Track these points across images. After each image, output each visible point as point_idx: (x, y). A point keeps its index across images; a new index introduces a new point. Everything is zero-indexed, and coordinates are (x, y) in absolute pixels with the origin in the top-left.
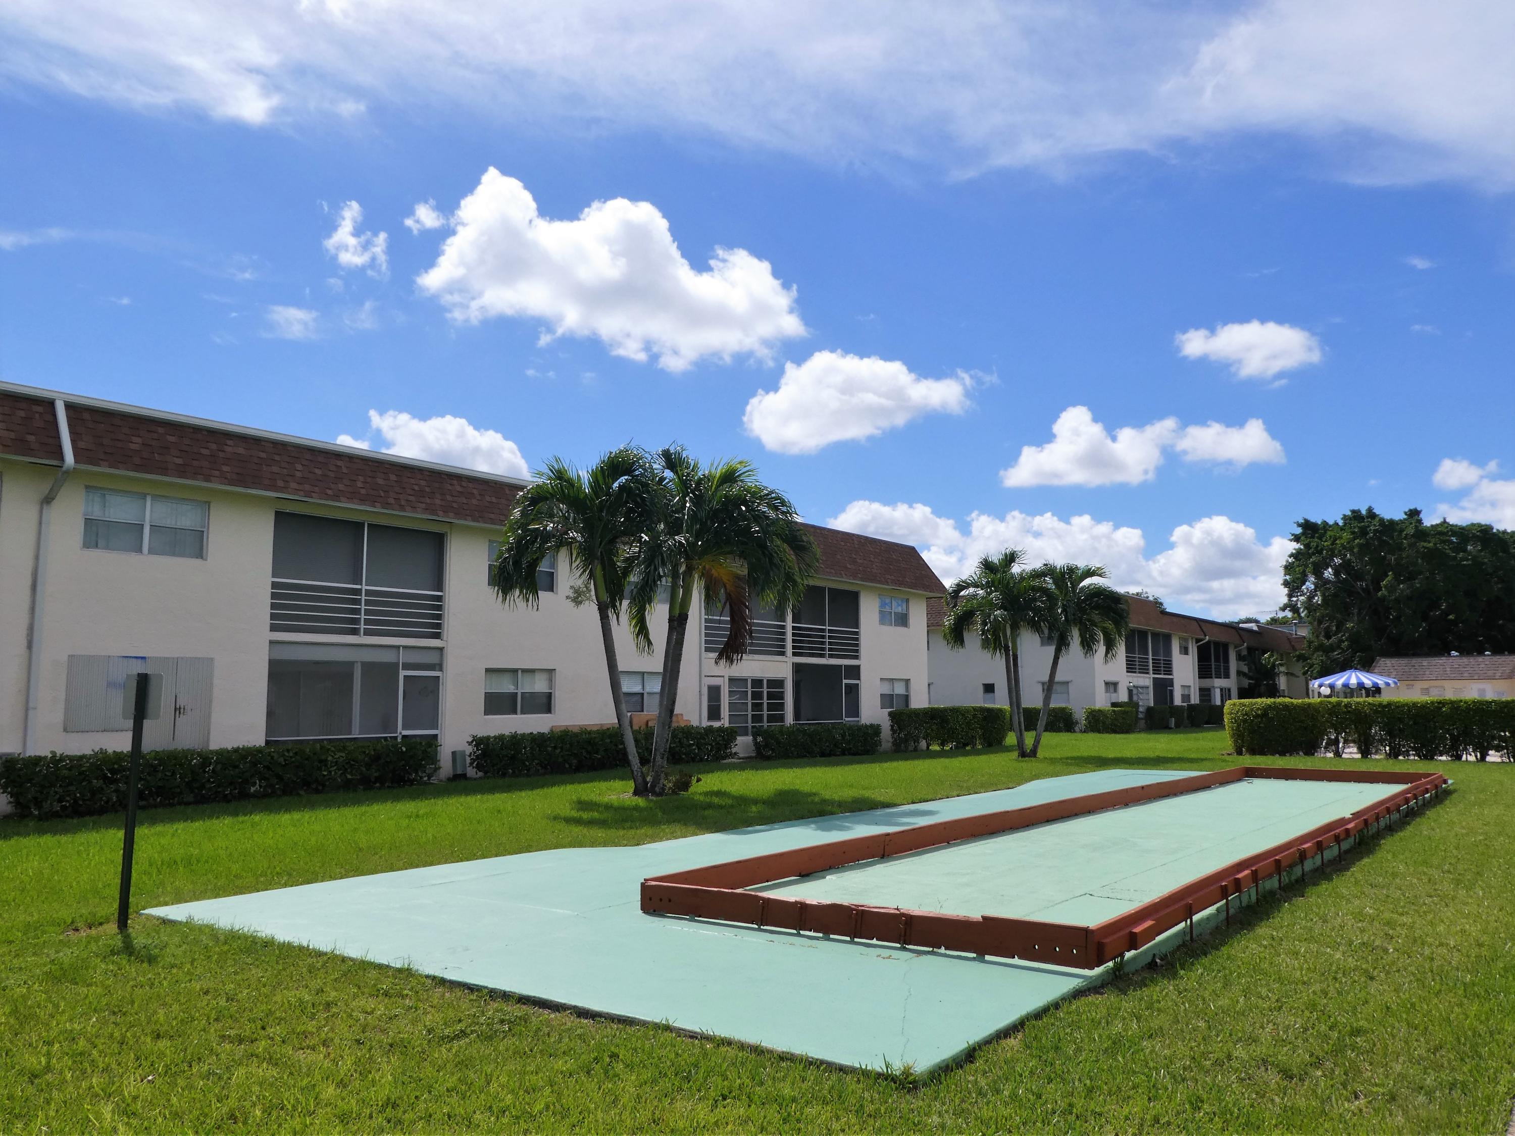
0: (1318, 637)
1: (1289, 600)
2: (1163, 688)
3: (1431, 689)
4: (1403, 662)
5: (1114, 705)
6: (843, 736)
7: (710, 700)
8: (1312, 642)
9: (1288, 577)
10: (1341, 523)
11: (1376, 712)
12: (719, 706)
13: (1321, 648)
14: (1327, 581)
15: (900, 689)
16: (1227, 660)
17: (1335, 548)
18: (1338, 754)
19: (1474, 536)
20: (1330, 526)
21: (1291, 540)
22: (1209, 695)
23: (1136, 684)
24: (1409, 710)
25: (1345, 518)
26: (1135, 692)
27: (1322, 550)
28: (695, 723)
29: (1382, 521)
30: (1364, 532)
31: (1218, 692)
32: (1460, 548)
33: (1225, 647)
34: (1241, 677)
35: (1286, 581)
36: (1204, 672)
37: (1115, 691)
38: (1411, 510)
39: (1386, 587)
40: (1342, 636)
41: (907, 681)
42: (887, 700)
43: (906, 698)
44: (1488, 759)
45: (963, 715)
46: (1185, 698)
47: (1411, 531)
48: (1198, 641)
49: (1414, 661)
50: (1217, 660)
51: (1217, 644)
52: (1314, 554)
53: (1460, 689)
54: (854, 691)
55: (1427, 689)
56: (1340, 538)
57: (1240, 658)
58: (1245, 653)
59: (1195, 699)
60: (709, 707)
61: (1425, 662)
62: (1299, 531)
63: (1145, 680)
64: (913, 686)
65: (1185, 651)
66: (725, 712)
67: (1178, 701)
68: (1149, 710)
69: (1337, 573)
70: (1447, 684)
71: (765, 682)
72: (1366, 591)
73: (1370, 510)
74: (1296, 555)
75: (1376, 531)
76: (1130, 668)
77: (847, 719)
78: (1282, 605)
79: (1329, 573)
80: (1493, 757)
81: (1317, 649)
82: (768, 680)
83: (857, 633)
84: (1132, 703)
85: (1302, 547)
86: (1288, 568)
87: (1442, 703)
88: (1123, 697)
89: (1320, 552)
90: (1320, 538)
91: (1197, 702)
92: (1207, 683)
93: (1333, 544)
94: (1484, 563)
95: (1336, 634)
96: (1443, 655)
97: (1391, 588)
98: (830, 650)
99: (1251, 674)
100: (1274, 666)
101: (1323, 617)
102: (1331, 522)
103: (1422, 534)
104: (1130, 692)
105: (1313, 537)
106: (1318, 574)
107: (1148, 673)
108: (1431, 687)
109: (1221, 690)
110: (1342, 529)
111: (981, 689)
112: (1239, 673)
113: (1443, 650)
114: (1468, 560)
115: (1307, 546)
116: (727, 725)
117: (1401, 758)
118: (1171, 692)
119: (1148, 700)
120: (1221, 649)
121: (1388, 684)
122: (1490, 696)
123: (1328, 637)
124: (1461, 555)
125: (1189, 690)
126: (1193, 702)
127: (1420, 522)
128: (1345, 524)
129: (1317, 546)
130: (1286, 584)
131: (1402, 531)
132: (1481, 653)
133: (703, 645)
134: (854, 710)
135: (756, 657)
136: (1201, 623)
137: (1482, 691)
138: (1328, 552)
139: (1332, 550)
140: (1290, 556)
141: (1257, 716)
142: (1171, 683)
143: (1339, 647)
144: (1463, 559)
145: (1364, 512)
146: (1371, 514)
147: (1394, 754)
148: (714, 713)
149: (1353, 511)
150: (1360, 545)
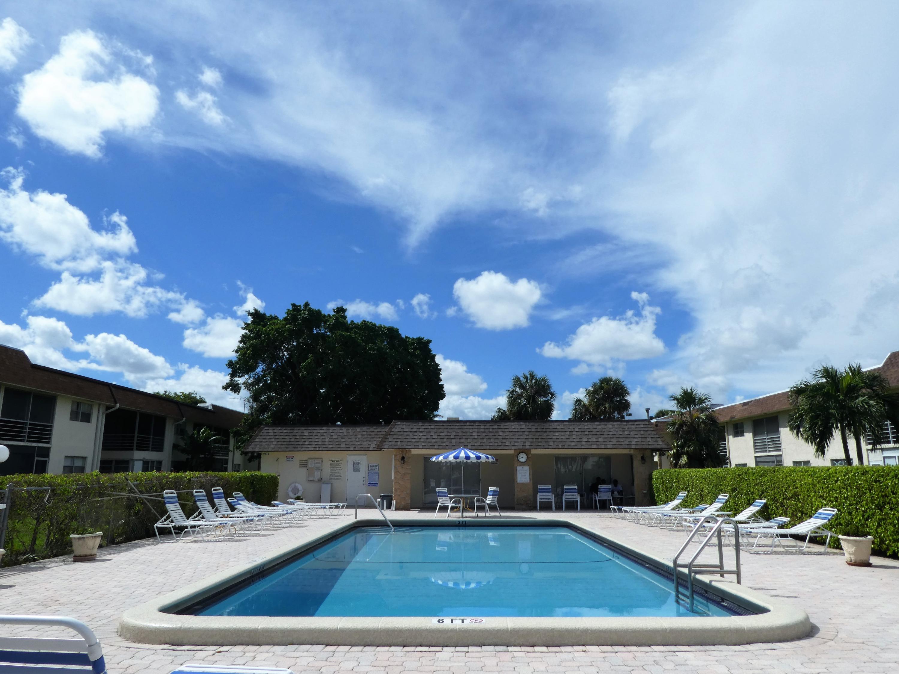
1: (232, 380)
10: (283, 316)
17: (273, 333)
20: (275, 318)
31: (139, 465)
33: (159, 419)
34: (180, 452)
36: (115, 442)
38: (338, 308)
39: (305, 367)
48: (108, 409)
50: (143, 431)
53: (337, 461)
62: (249, 319)
73: (307, 304)
78: (225, 384)
85: (249, 334)
92: (118, 453)
102: (277, 315)
105: (259, 324)
108: (310, 459)
109: (145, 463)
110: (283, 322)
112: (175, 447)
114: (374, 350)
120: (151, 420)
124: (370, 345)
128: (287, 317)
129: (260, 332)
136: (113, 389)
138: (265, 336)
144: (370, 349)
145: (302, 306)
146: (307, 308)
149: (294, 306)
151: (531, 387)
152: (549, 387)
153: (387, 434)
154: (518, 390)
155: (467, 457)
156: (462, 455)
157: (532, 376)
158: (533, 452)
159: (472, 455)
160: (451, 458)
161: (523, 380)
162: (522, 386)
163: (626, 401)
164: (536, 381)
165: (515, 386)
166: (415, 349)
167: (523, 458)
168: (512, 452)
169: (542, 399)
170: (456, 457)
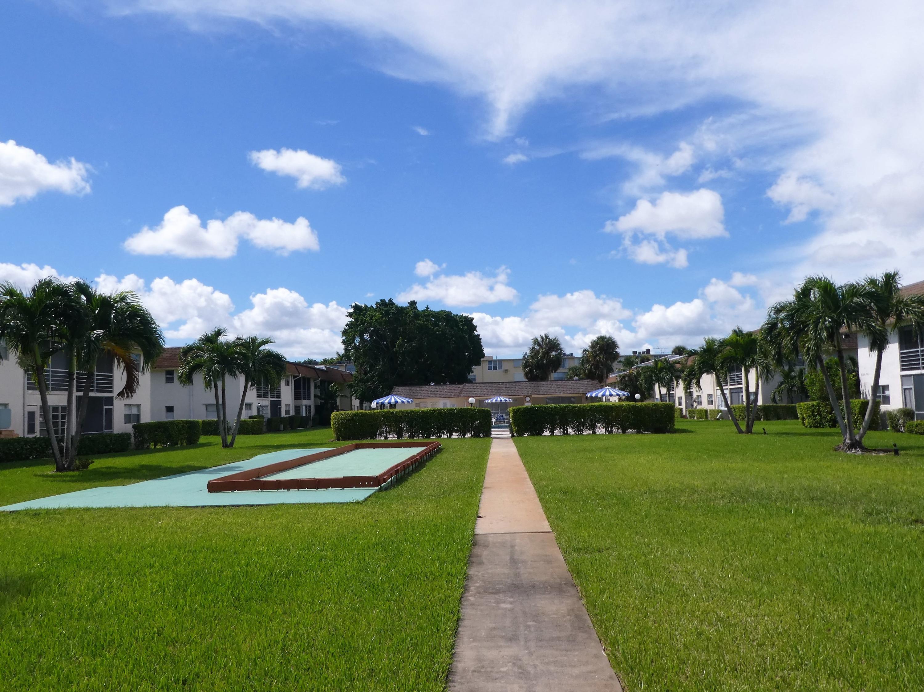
0: (360, 374)
1: (345, 352)
2: (276, 406)
3: (421, 404)
4: (408, 388)
5: (250, 417)
6: (111, 440)
7: (29, 421)
8: (358, 377)
9: (344, 338)
10: (375, 306)
11: (405, 416)
12: (34, 424)
13: (362, 380)
14: (366, 340)
15: (134, 411)
16: (309, 389)
17: (372, 322)
18: (386, 438)
19: (443, 317)
20: (369, 308)
21: (347, 316)
22: (300, 410)
23: (261, 404)
24: (420, 415)
25: (377, 303)
26: (261, 409)
27: (365, 322)
28: (21, 435)
29: (397, 306)
30: (387, 313)
31: (304, 407)
32: (435, 324)
33: (309, 380)
34: (317, 399)
35: (343, 340)
36: (297, 396)
37: (250, 409)
38: (411, 301)
39: (398, 345)
40: (374, 373)
41: (138, 406)
42: (128, 418)
43: (138, 416)
44: (452, 437)
45: (177, 426)
46: (287, 412)
47: (411, 313)
48: (295, 377)
49: (413, 388)
50: (304, 389)
51: (304, 378)
52: (360, 325)
53: (435, 403)
54: (110, 412)
55: (419, 404)
56: (375, 316)
57: (316, 387)
58: (318, 384)
59: (292, 413)
60: (29, 425)
61: (418, 389)
62: (352, 310)
63: (266, 402)
64: (143, 409)
65: (287, 383)
66: (37, 428)
67: (283, 414)
68: (269, 419)
69: (371, 336)
70: (429, 401)
71: (60, 408)
72: (387, 346)
73: (390, 300)
74: (350, 325)
75: (394, 314)
76: (259, 396)
77: (106, 431)
79: (366, 336)
80: (455, 435)
81: (360, 381)
82: (62, 407)
83: (111, 376)
84: (259, 416)
85: (353, 320)
86: (345, 333)
87: (434, 411)
88: (254, 412)
89: (364, 324)
90: (364, 315)
91: (294, 414)
92: (299, 402)
93: (371, 319)
94: (447, 333)
95: (369, 372)
96: (426, 385)
97: (401, 346)
98: (97, 387)
99: (323, 396)
100: (335, 392)
101: (364, 362)
102: (369, 306)
103: (417, 315)
104: (258, 409)
105: (360, 315)
106: (361, 336)
107: (268, 397)
109: (306, 406)
110: (375, 310)
111: (164, 410)
112: (316, 396)
113: (426, 382)
114: (439, 331)
115: (356, 320)
116: (39, 436)
117: (415, 438)
118: (280, 408)
119: (268, 414)
120: (306, 381)
121: (408, 402)
122: (449, 406)
123: (366, 374)
124: (436, 328)
125: (289, 408)
126: (291, 415)
127: (416, 308)
128: (377, 307)
129: (362, 320)
130: (343, 342)
131: (407, 314)
132: (445, 384)
133: (26, 386)
134: (110, 425)
135: (56, 392)
136: (297, 366)
137: (445, 404)
138: (367, 324)
139: (371, 323)
140: (346, 326)
141: (349, 420)
142: (280, 403)
143: (372, 380)
144: (437, 331)
145: (387, 301)
146: (391, 303)
147: (411, 437)
148: (31, 429)
149: (382, 301)
150: (385, 321)
151: (546, 344)
152: (558, 345)
153: (462, 389)
154: (537, 347)
155: (501, 401)
156: (499, 399)
157: (547, 337)
158: (533, 396)
159: (503, 400)
160: (494, 401)
161: (539, 339)
162: (539, 345)
163: (617, 352)
164: (550, 340)
165: (534, 344)
166: (464, 325)
167: (528, 399)
168: (522, 396)
169: (554, 353)
170: (496, 401)
